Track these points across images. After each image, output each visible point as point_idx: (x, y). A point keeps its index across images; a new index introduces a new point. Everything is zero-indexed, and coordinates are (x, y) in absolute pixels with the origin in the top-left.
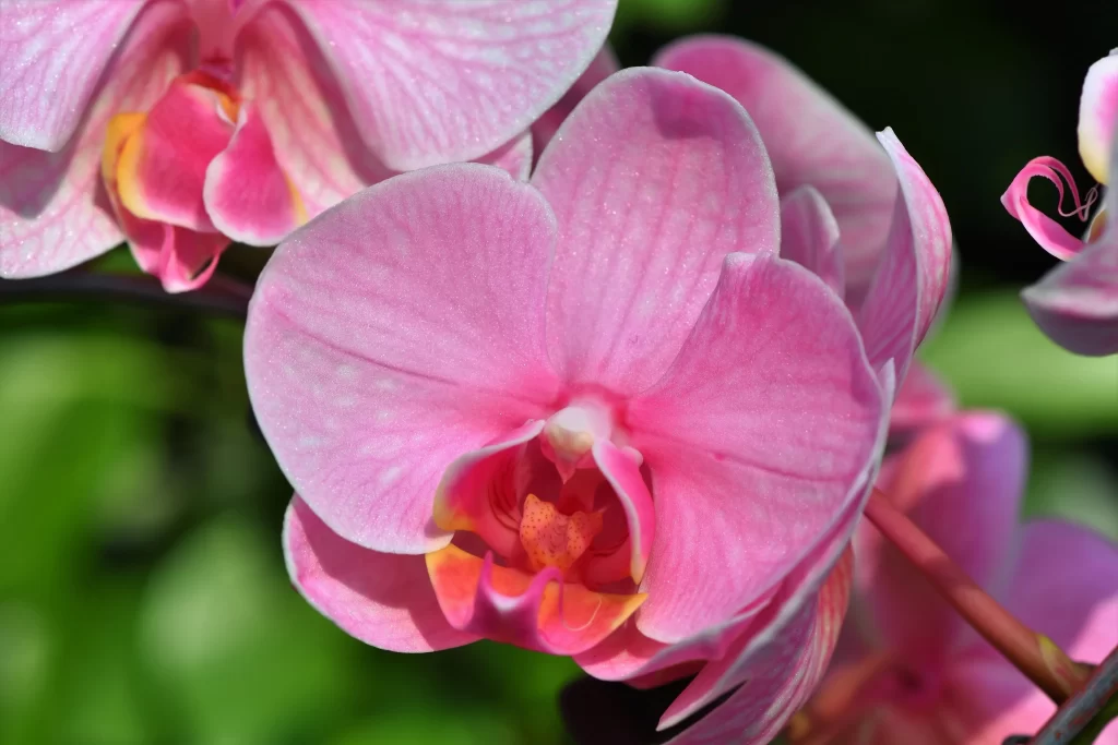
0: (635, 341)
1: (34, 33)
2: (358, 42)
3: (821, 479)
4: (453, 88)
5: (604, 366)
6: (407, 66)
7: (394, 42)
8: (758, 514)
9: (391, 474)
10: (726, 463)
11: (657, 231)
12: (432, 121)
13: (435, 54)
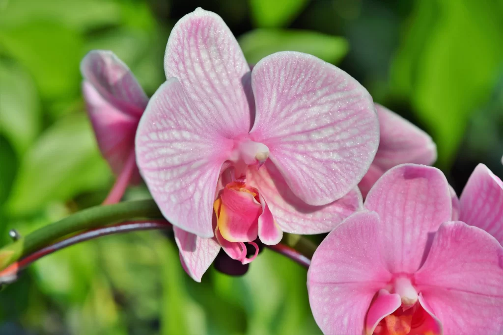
0: (409, 252)
1: (195, 191)
2: (288, 161)
3: (492, 296)
4: (325, 172)
5: (402, 264)
6: (307, 166)
7: (299, 157)
8: (465, 307)
9: (346, 320)
10: (451, 291)
11: (404, 210)
12: (322, 186)
13: (314, 159)
